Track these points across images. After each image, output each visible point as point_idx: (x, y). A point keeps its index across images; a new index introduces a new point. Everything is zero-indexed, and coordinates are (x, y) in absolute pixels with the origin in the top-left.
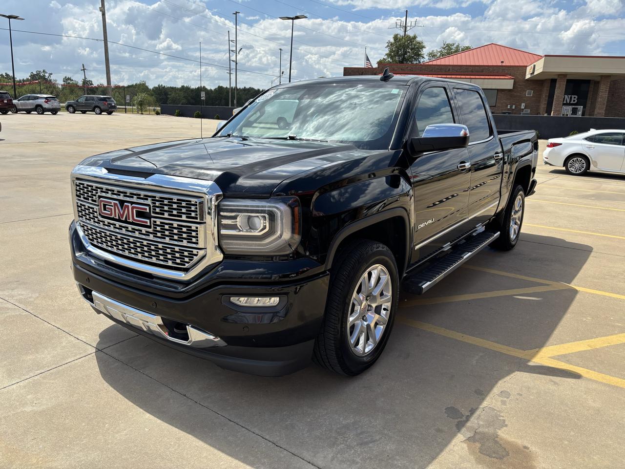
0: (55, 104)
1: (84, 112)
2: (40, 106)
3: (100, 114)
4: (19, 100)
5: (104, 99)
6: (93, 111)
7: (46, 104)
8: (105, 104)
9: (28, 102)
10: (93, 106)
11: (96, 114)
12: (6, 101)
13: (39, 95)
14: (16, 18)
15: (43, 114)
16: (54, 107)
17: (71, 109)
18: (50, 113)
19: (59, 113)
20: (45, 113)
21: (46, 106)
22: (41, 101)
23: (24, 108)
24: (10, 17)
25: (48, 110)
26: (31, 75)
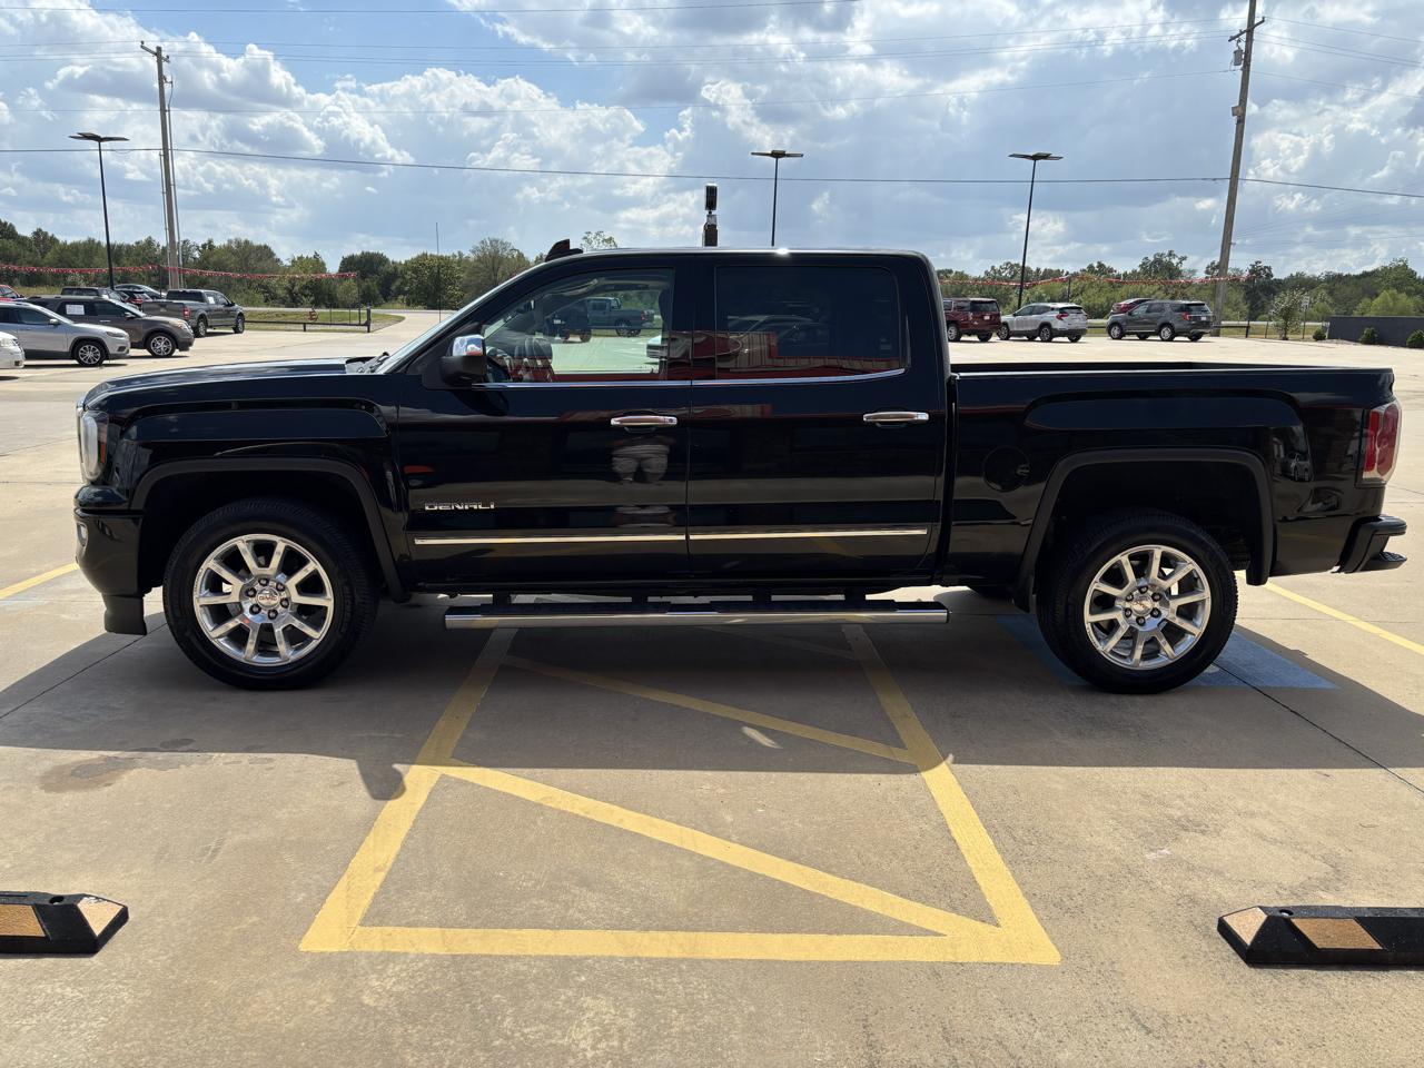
0: (1077, 321)
1: (1143, 337)
2: (1046, 325)
3: (1171, 340)
4: (1015, 315)
5: (1187, 308)
6: (1158, 333)
7: (1060, 321)
8: (1184, 318)
9: (1029, 317)
10: (1160, 322)
11: (1163, 340)
12: (987, 318)
13: (1050, 305)
14: (1046, 157)
15: (1049, 341)
16: (1073, 327)
17: (1116, 331)
18: (1066, 339)
19: (1082, 339)
20: (1054, 340)
21: (1058, 325)
22: (1050, 317)
23: (1021, 329)
24: (1036, 158)
25: (1062, 333)
26: (1144, 263)
